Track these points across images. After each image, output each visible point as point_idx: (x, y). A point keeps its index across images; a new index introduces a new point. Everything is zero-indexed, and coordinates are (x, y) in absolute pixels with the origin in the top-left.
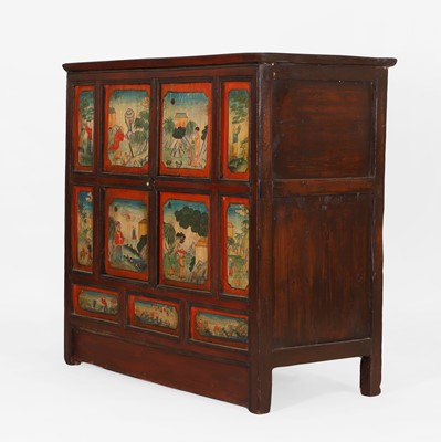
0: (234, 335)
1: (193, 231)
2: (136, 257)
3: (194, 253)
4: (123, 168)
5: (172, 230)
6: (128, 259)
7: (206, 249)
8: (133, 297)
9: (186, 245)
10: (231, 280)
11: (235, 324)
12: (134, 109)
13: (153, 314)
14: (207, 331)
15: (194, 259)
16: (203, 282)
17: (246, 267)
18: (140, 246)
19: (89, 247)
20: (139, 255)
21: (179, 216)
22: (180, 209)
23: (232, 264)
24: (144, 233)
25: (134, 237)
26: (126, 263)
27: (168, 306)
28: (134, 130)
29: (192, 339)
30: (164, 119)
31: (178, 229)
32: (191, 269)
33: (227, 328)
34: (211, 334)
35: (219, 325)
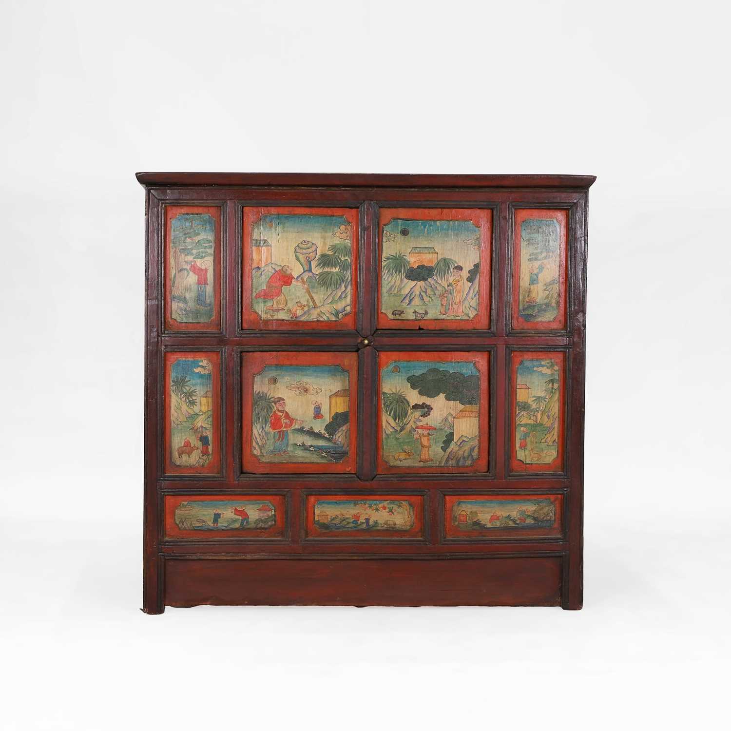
0: (529, 521)
1: (448, 398)
2: (321, 443)
3: (452, 426)
4: (295, 322)
5: (401, 400)
6: (304, 447)
7: (475, 421)
8: (312, 499)
9: (435, 418)
10: (521, 455)
11: (530, 507)
12: (319, 243)
13: (357, 517)
14: (477, 523)
15: (452, 434)
16: (469, 463)
17: (555, 435)
18: (332, 428)
19: (204, 440)
20: (329, 440)
21: (414, 382)
22: (418, 373)
23: (526, 435)
24: (341, 406)
25: (318, 415)
26: (299, 453)
27: (392, 502)
28: (317, 270)
29: (449, 538)
30: (384, 255)
31: (414, 397)
32: (444, 449)
33: (515, 514)
34: (483, 527)
35: (499, 513)
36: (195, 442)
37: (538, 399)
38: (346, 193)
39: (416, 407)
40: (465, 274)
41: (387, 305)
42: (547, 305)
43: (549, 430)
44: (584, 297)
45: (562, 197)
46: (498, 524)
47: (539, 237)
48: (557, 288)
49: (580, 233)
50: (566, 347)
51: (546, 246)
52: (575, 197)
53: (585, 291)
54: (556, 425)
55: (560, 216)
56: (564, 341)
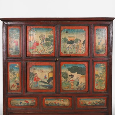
0: (98, 104)
1: (78, 73)
2: (46, 85)
3: (79, 80)
4: (40, 55)
5: (66, 74)
6: (42, 86)
7: (85, 79)
8: (44, 98)
9: (75, 78)
10: (96, 87)
11: (99, 100)
12: (45, 35)
13: (55, 103)
14: (85, 104)
15: (79, 82)
16: (83, 89)
17: (105, 82)
18: (49, 81)
19: (17, 84)
20: (48, 84)
21: (69, 69)
22: (70, 67)
23: (97, 82)
24: (51, 75)
25: (45, 77)
26: (41, 87)
27: (64, 99)
28: (45, 42)
29: (78, 108)
30: (62, 38)
31: (69, 73)
32: (77, 86)
33: (95, 102)
34: (87, 105)
35: (91, 102)
36: (15, 84)
37: (101, 73)
38: (52, 23)
39: (70, 75)
40: (82, 42)
41: (63, 50)
42: (103, 50)
43: (103, 81)
44: (112, 48)
45: (106, 23)
46: (91, 104)
47: (100, 33)
48: (105, 46)
49: (111, 32)
50: (107, 60)
51: (102, 35)
52: (109, 23)
53: (112, 46)
54: (105, 80)
55: (106, 28)
56: (107, 59)
